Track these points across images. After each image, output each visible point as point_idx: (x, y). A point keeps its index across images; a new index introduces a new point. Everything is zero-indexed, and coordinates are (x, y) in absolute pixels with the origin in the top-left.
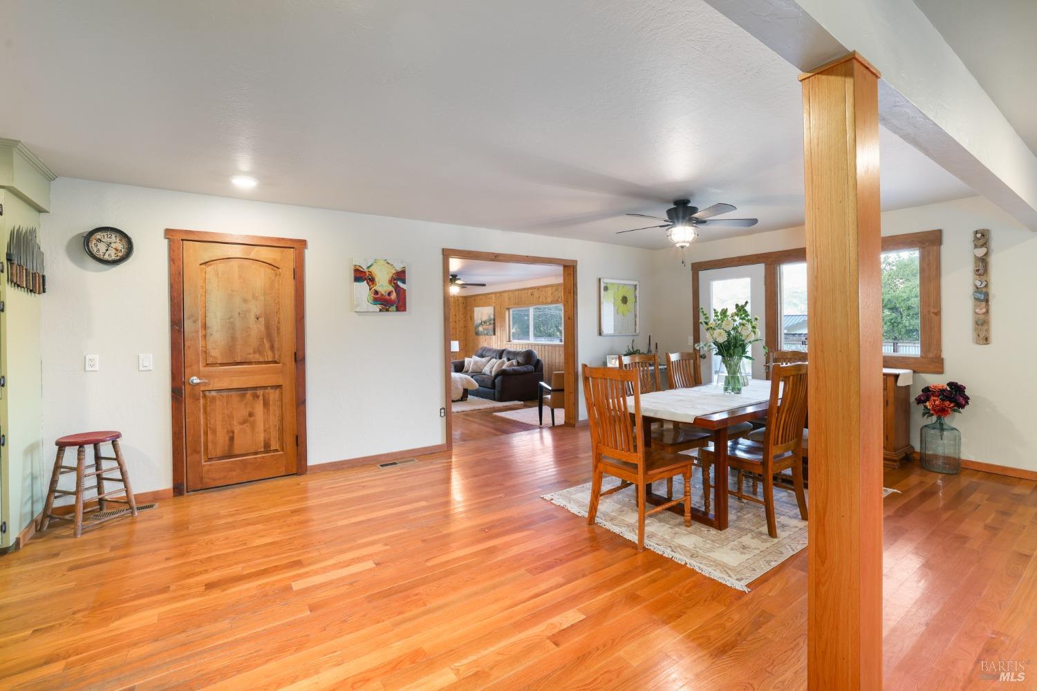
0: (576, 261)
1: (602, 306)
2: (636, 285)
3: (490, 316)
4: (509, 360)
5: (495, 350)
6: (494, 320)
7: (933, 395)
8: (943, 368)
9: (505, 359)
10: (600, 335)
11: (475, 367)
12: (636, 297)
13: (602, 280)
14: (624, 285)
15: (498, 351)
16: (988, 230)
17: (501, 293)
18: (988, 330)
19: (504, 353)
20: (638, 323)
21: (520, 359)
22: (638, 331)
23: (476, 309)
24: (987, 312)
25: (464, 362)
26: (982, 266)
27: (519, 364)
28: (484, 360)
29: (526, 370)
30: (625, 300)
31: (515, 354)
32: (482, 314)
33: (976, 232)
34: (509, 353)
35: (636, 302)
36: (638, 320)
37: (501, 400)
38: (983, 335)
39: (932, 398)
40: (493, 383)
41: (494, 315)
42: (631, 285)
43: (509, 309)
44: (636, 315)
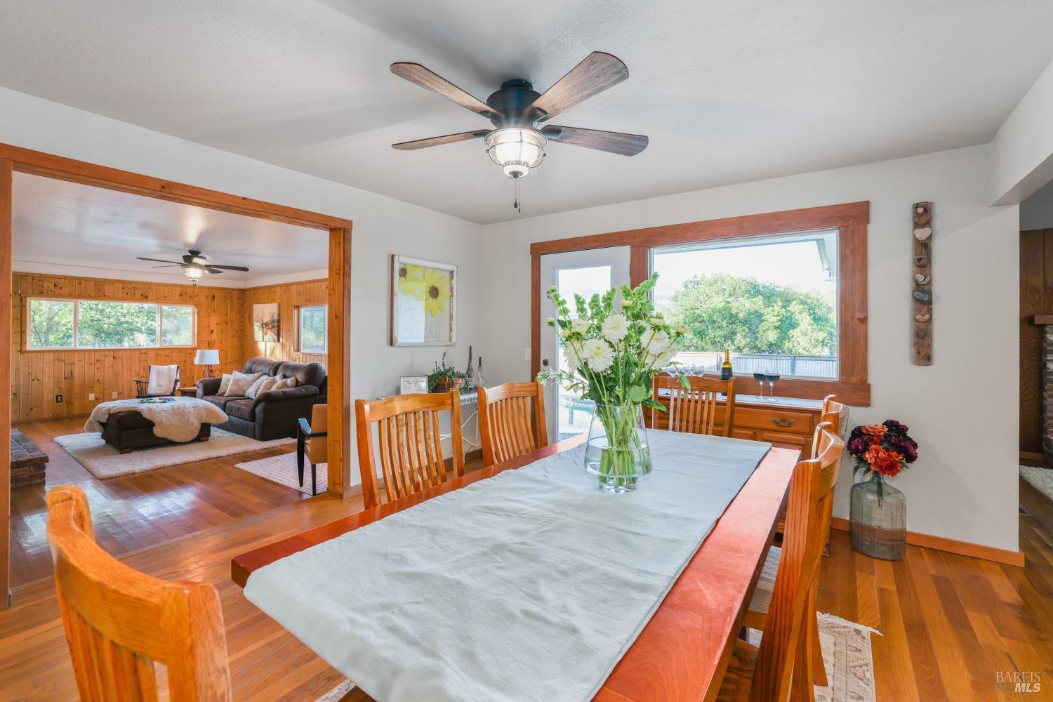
0: (350, 222)
1: (395, 298)
2: (452, 272)
3: (273, 317)
4: (285, 377)
5: (269, 364)
6: (279, 321)
7: (872, 440)
8: (869, 398)
9: (278, 377)
10: (392, 345)
11: (235, 388)
12: (452, 289)
13: (396, 259)
14: (435, 269)
15: (274, 364)
16: (931, 203)
17: (288, 285)
18: (930, 346)
19: (281, 368)
20: (454, 328)
21: (300, 376)
22: (454, 339)
23: (256, 307)
24: (930, 319)
25: (220, 380)
26: (923, 254)
27: (297, 384)
28: (250, 377)
29: (304, 391)
30: (434, 292)
31: (295, 369)
32: (263, 313)
33: (917, 206)
34: (287, 367)
35: (452, 296)
36: (454, 323)
37: (263, 438)
38: (923, 351)
39: (873, 446)
40: (253, 412)
41: (279, 315)
42: (446, 270)
43: (298, 307)
44: (451, 317)
